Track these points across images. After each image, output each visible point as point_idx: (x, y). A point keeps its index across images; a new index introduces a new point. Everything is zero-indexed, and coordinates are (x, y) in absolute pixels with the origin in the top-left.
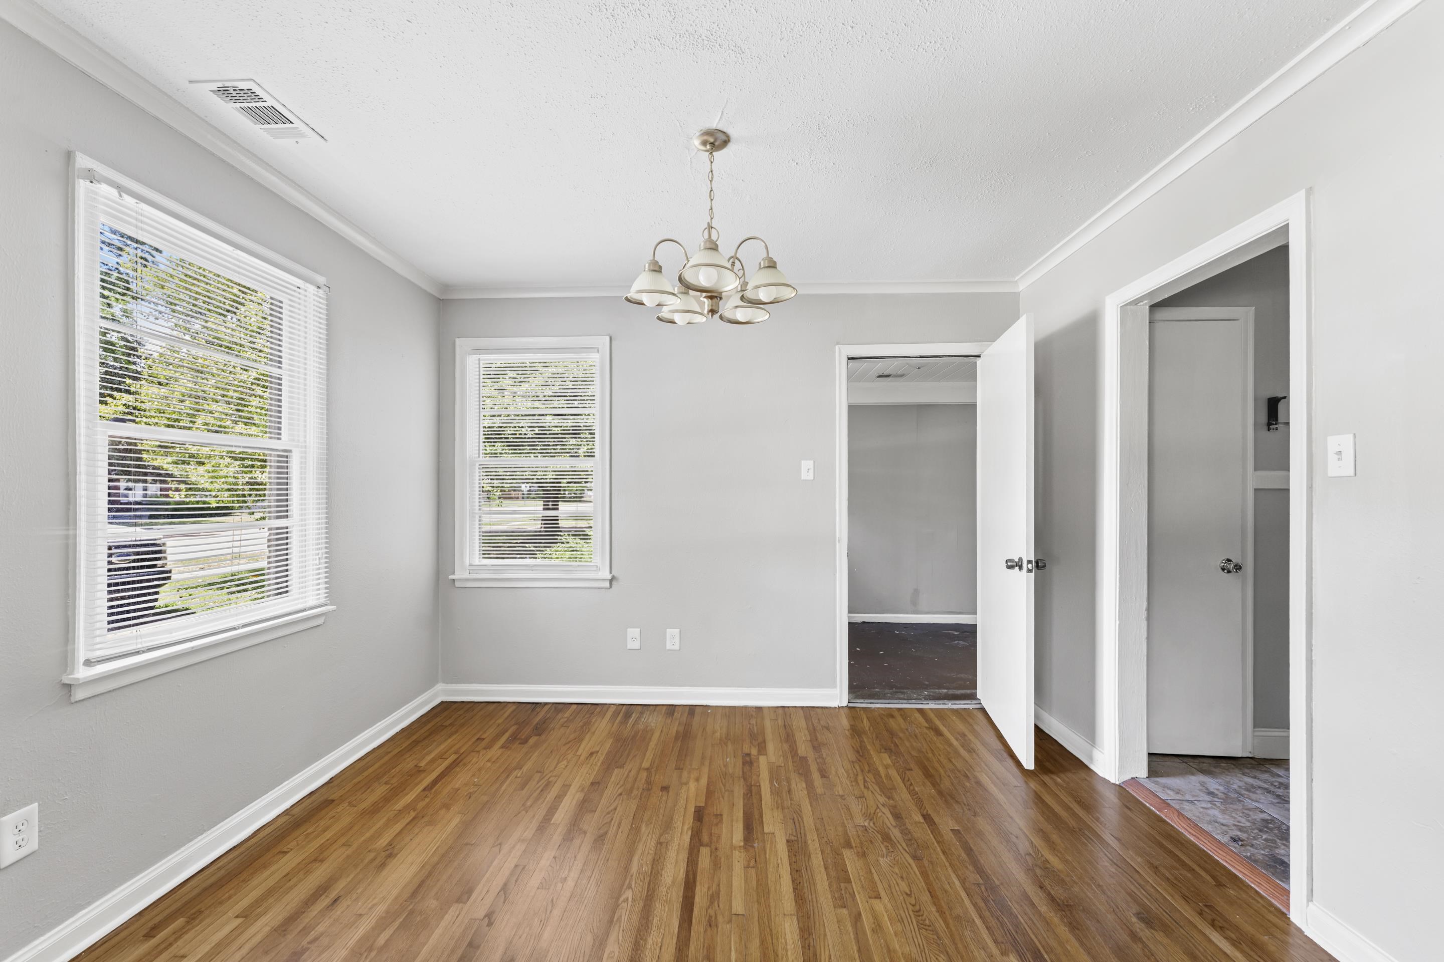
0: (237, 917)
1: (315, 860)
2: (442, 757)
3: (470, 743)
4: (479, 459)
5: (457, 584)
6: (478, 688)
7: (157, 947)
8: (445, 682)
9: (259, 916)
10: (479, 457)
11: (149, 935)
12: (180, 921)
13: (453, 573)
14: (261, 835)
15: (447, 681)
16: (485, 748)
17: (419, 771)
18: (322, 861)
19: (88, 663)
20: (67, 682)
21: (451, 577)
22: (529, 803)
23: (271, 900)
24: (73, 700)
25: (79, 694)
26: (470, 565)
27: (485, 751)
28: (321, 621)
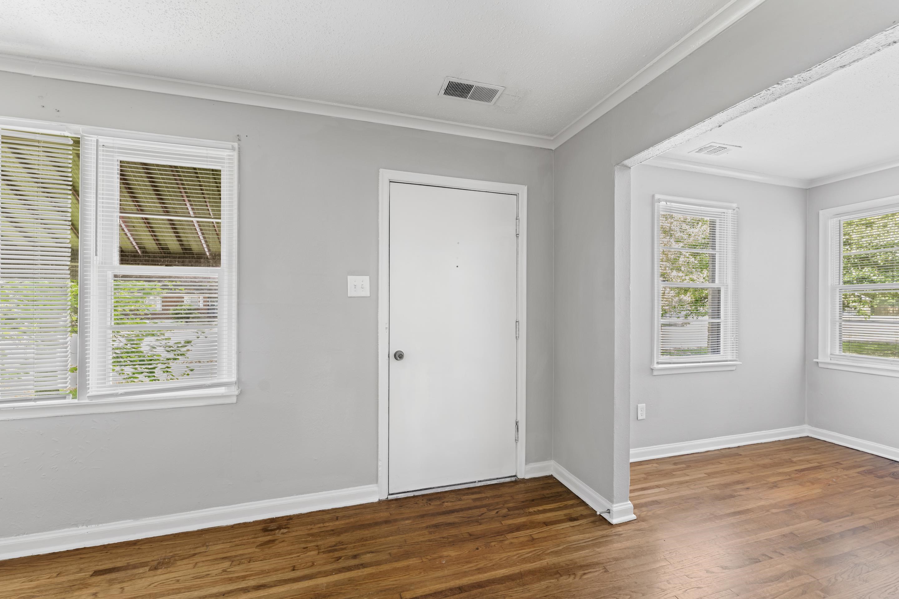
0: (705, 474)
1: (736, 471)
2: (808, 461)
3: (830, 462)
4: (839, 286)
5: (820, 365)
6: (839, 436)
7: (678, 468)
8: (809, 424)
9: (713, 478)
10: (839, 284)
11: (675, 464)
12: (684, 466)
13: (817, 358)
14: (709, 453)
15: (811, 424)
16: (842, 468)
17: (790, 462)
18: (739, 473)
19: (658, 363)
20: (652, 368)
21: (815, 360)
22: (879, 506)
23: (718, 475)
24: (653, 375)
25: (655, 373)
26: (831, 354)
27: (843, 470)
28: (734, 368)
